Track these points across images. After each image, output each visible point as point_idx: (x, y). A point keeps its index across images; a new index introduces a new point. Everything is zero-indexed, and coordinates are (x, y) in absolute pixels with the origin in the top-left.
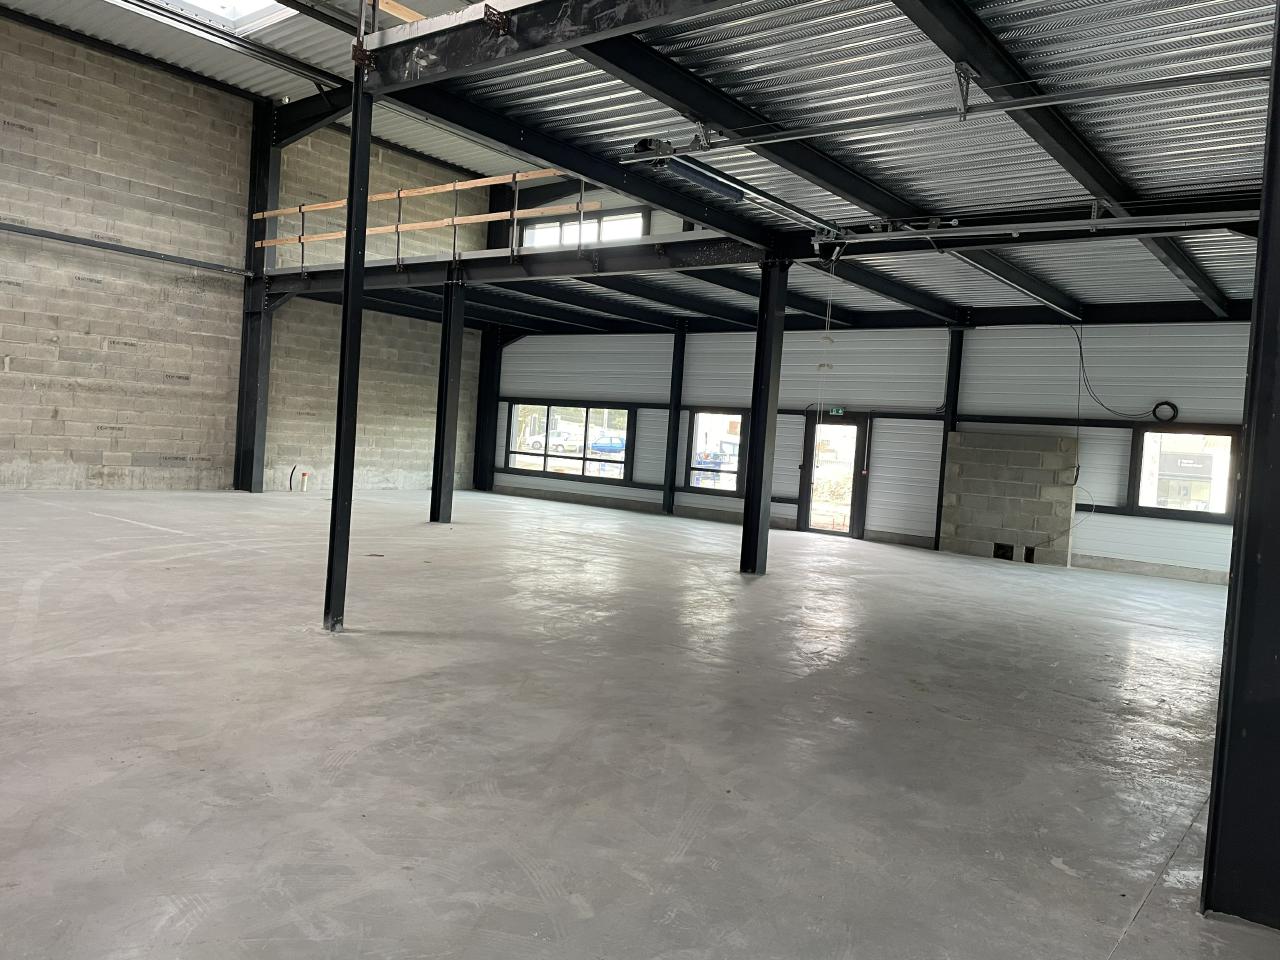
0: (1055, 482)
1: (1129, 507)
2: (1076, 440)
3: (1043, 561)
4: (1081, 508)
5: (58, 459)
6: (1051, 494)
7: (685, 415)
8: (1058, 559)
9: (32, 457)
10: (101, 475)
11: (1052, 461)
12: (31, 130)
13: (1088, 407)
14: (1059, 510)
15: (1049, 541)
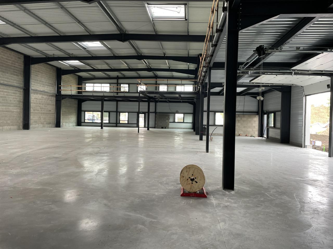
0: (168, 120)
1: (174, 122)
2: (169, 115)
3: (166, 128)
4: (170, 122)
5: (40, 124)
6: (167, 121)
7: (118, 113)
8: (168, 128)
9: (38, 124)
10: (44, 126)
11: (167, 117)
12: (37, 76)
13: (170, 111)
14: (168, 123)
15: (167, 126)
